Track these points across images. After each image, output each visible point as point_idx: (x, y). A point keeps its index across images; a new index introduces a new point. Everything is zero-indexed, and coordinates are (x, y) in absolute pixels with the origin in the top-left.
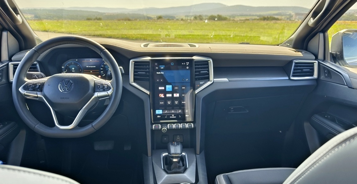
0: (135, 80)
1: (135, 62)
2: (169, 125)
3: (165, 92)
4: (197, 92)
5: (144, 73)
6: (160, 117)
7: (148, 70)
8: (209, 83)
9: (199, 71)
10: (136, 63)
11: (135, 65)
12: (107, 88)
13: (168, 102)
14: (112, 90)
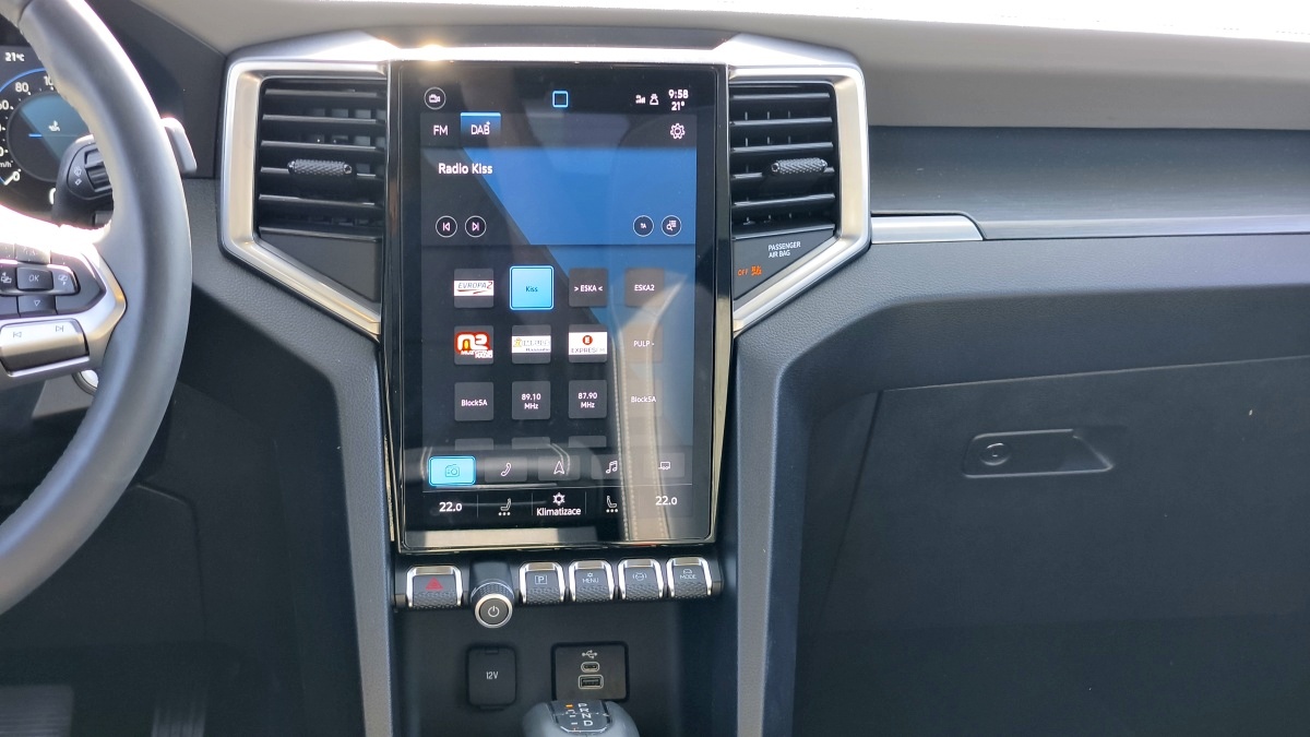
0: (266, 218)
1: (271, 82)
2: (524, 569)
3: (500, 319)
4: (746, 313)
5: (338, 167)
6: (459, 507)
7: (363, 145)
8: (833, 253)
9: (763, 163)
10: (277, 95)
11: (266, 104)
12: (78, 289)
13: (524, 397)
14: (117, 304)
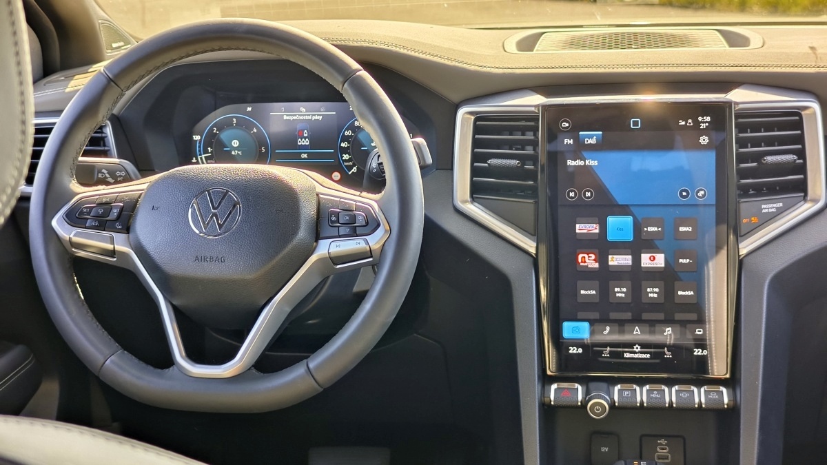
0: (477, 191)
1: (479, 117)
2: (618, 387)
3: (602, 246)
4: (745, 248)
5: (514, 162)
6: (580, 351)
7: (529, 151)
9: (758, 157)
10: (482, 125)
11: (477, 130)
12: (367, 223)
13: (616, 290)
14: (386, 231)
